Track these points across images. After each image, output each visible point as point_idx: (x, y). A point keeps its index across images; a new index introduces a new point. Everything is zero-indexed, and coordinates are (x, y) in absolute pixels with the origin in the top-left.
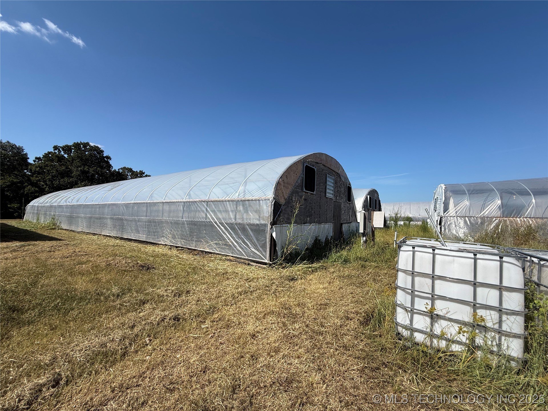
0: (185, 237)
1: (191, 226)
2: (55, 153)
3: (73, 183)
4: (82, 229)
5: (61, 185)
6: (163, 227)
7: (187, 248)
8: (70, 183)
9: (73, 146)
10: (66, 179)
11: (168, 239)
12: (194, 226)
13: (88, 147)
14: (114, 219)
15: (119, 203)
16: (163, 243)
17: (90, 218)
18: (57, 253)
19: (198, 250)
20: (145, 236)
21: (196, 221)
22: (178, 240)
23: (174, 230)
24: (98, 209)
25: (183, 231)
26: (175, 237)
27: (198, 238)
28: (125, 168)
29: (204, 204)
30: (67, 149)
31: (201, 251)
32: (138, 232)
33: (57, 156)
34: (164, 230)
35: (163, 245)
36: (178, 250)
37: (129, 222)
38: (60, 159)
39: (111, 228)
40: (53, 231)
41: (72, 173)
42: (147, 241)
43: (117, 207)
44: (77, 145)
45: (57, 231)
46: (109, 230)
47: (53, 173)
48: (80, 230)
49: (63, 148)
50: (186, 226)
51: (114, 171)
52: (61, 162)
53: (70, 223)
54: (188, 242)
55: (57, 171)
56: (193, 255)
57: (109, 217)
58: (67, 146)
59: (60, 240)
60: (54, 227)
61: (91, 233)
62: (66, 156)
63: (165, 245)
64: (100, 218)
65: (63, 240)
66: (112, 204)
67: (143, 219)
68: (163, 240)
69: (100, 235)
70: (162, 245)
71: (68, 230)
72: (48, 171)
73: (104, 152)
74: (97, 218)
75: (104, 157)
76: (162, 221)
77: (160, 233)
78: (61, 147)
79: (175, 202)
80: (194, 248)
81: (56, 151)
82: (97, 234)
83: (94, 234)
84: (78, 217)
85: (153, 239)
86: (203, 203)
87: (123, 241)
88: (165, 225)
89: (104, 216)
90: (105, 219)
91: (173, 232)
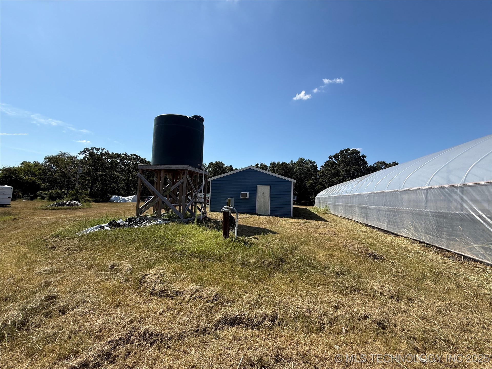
0: (431, 231)
1: (438, 219)
2: (330, 161)
3: (341, 180)
4: (341, 214)
5: (334, 183)
6: (403, 218)
7: (435, 246)
8: (339, 181)
9: (340, 153)
10: (337, 178)
11: (409, 231)
12: (442, 219)
13: (349, 151)
14: (360, 207)
15: (363, 193)
16: (404, 235)
17: (346, 206)
18: (319, 230)
19: (451, 252)
20: (385, 225)
21: (445, 213)
22: (422, 234)
23: (417, 222)
24: (349, 199)
25: (428, 225)
26: (418, 230)
27: (450, 236)
28: (378, 162)
29: (456, 190)
30: (336, 156)
31: (456, 253)
32: (379, 220)
33: (331, 163)
34: (404, 221)
35: (405, 237)
36: (422, 246)
37: (372, 211)
38: (333, 164)
39: (358, 215)
40: (326, 215)
41: (340, 173)
42: (388, 230)
43: (362, 197)
44: (342, 152)
45: (328, 215)
46: (357, 217)
47: (330, 174)
48: (340, 215)
49: (334, 157)
50: (431, 218)
51: (369, 166)
52: (333, 166)
53: (335, 210)
54: (436, 239)
55: (331, 173)
56: (445, 257)
57: (357, 205)
58: (336, 154)
59: (326, 221)
60: (326, 212)
61: (346, 218)
62: (336, 161)
63: (407, 237)
64: (351, 207)
65: (328, 221)
66: (358, 194)
67: (383, 208)
68: (404, 232)
69: (352, 220)
70: (403, 237)
71: (334, 214)
72: (327, 174)
73: (360, 152)
74: (349, 207)
75: (360, 157)
76: (402, 211)
77: (400, 224)
78: (332, 156)
79: (415, 190)
80: (444, 248)
81: (330, 160)
82: (350, 219)
83: (348, 219)
84: (338, 205)
85: (393, 229)
86: (454, 189)
87: (368, 227)
88: (404, 215)
89: (354, 205)
90: (354, 207)
91: (415, 224)
